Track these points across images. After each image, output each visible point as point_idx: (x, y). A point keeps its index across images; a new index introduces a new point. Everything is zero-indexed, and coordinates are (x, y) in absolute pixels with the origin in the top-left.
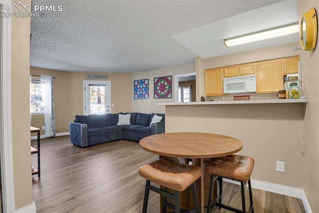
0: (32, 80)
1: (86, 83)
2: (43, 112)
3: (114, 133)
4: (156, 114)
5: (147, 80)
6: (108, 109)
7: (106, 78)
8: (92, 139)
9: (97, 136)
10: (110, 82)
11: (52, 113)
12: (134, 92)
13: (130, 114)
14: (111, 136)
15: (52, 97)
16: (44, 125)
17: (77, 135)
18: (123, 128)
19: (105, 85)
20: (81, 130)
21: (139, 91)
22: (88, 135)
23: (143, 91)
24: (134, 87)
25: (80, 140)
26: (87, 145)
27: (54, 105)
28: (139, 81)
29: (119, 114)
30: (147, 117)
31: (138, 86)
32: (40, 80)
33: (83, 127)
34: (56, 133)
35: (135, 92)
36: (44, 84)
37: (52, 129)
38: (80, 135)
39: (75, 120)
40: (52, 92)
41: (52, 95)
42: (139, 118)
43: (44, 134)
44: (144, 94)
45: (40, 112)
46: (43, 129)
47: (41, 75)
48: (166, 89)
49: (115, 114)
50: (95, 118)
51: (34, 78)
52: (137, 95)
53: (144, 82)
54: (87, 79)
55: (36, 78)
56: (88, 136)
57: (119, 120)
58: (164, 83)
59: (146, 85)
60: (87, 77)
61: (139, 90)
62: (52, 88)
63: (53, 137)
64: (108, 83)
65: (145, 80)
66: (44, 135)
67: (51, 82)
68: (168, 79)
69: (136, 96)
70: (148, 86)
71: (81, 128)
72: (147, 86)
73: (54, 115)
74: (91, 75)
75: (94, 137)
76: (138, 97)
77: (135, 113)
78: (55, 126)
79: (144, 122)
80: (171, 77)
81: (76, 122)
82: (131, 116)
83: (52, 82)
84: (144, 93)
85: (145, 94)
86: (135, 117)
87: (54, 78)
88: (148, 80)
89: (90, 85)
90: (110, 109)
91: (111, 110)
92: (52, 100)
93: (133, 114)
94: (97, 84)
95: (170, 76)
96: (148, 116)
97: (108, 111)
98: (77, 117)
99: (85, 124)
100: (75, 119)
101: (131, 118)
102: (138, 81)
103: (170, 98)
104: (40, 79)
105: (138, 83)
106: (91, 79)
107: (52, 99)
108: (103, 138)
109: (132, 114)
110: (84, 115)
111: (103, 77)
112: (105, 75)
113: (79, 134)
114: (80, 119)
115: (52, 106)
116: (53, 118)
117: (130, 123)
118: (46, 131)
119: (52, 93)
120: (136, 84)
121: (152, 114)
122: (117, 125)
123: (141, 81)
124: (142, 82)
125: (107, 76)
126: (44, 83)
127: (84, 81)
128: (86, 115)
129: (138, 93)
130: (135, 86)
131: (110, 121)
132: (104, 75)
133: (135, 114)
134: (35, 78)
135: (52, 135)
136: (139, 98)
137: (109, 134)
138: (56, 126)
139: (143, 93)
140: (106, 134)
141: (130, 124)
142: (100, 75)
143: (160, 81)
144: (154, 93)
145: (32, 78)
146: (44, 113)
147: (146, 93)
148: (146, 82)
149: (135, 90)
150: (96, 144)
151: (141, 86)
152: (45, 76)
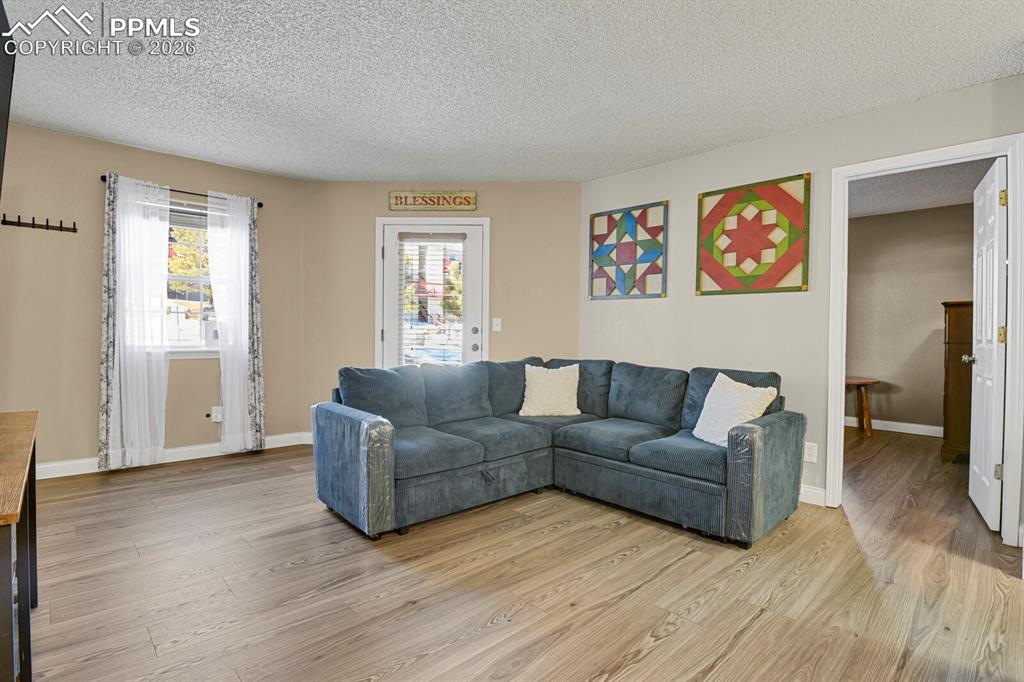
0: (171, 211)
1: (388, 226)
2: (215, 349)
3: (516, 459)
4: (729, 373)
5: (662, 208)
6: (476, 339)
7: (468, 207)
8: (415, 494)
9: (435, 478)
10: (486, 221)
11: (253, 351)
12: (591, 267)
13: (577, 366)
14: (502, 476)
15: (251, 286)
16: (219, 402)
17: (344, 467)
18: (554, 437)
19: (463, 237)
20: (364, 448)
21: (611, 263)
22: (395, 473)
23: (634, 262)
24: (592, 245)
25: (357, 496)
26: (389, 526)
27: (258, 319)
28: (617, 217)
29: (527, 366)
30: (668, 383)
31: (612, 240)
32: (206, 215)
33: (374, 433)
34: (267, 434)
35: (596, 267)
36: (219, 229)
37: (250, 421)
38: (356, 472)
39: (337, 390)
40: (251, 263)
41: (252, 278)
42: (628, 386)
43: (220, 440)
44: (639, 274)
45: (205, 349)
46: (213, 418)
47: (209, 193)
48: (772, 245)
49: (509, 366)
50: (426, 383)
51: (181, 205)
52: (604, 281)
53: (642, 220)
54: (391, 210)
55: (189, 206)
56: (396, 480)
57: (527, 393)
58: (759, 217)
59: (654, 232)
60: (393, 201)
61: (613, 255)
62: (252, 248)
63: (256, 453)
64: (478, 227)
65: (645, 208)
66: (217, 445)
67: (248, 222)
68: (783, 191)
69: (600, 284)
70: (666, 238)
71: (363, 437)
72: (660, 238)
73: (259, 362)
74: (406, 194)
75: (423, 482)
76: (610, 289)
77: (600, 362)
78: (261, 406)
79: (650, 407)
80: (807, 179)
81: (340, 401)
82: (581, 373)
83: (254, 224)
84: (642, 268)
85: (645, 274)
86: (602, 381)
87: (260, 205)
88: (666, 206)
89: (402, 236)
90: (484, 339)
91: (486, 345)
92: (253, 297)
93: (591, 368)
94: (431, 232)
95: (800, 177)
96: (673, 379)
97: (475, 348)
98: (347, 374)
99: (380, 418)
100: (338, 386)
101: (579, 382)
102: (610, 215)
103: (799, 289)
104: (206, 208)
105: (612, 224)
106: (405, 212)
107: (251, 294)
108: (467, 484)
109: (585, 367)
110: (378, 366)
111: (458, 200)
112: (464, 195)
113: (349, 466)
114: (358, 387)
115: (252, 323)
116: (254, 375)
117: (578, 407)
118: (227, 426)
119: (253, 267)
120: (601, 227)
121: (695, 370)
122: (521, 413)
123: (627, 212)
124: (634, 217)
125: (473, 195)
126: (222, 226)
127: (380, 221)
128: (386, 368)
129: (611, 271)
130: (593, 238)
131: (490, 397)
132: (461, 191)
133: (603, 369)
134: (186, 205)
135: (250, 446)
136: (616, 292)
137: (491, 465)
138: (266, 408)
139: (633, 271)
140: (480, 468)
141: (578, 412)
142: (444, 192)
143: (737, 208)
144: (699, 269)
145: (172, 203)
146: (218, 352)
147: (653, 269)
148: (655, 218)
149: (594, 256)
150: (431, 516)
151: (627, 239)
152: (225, 195)
